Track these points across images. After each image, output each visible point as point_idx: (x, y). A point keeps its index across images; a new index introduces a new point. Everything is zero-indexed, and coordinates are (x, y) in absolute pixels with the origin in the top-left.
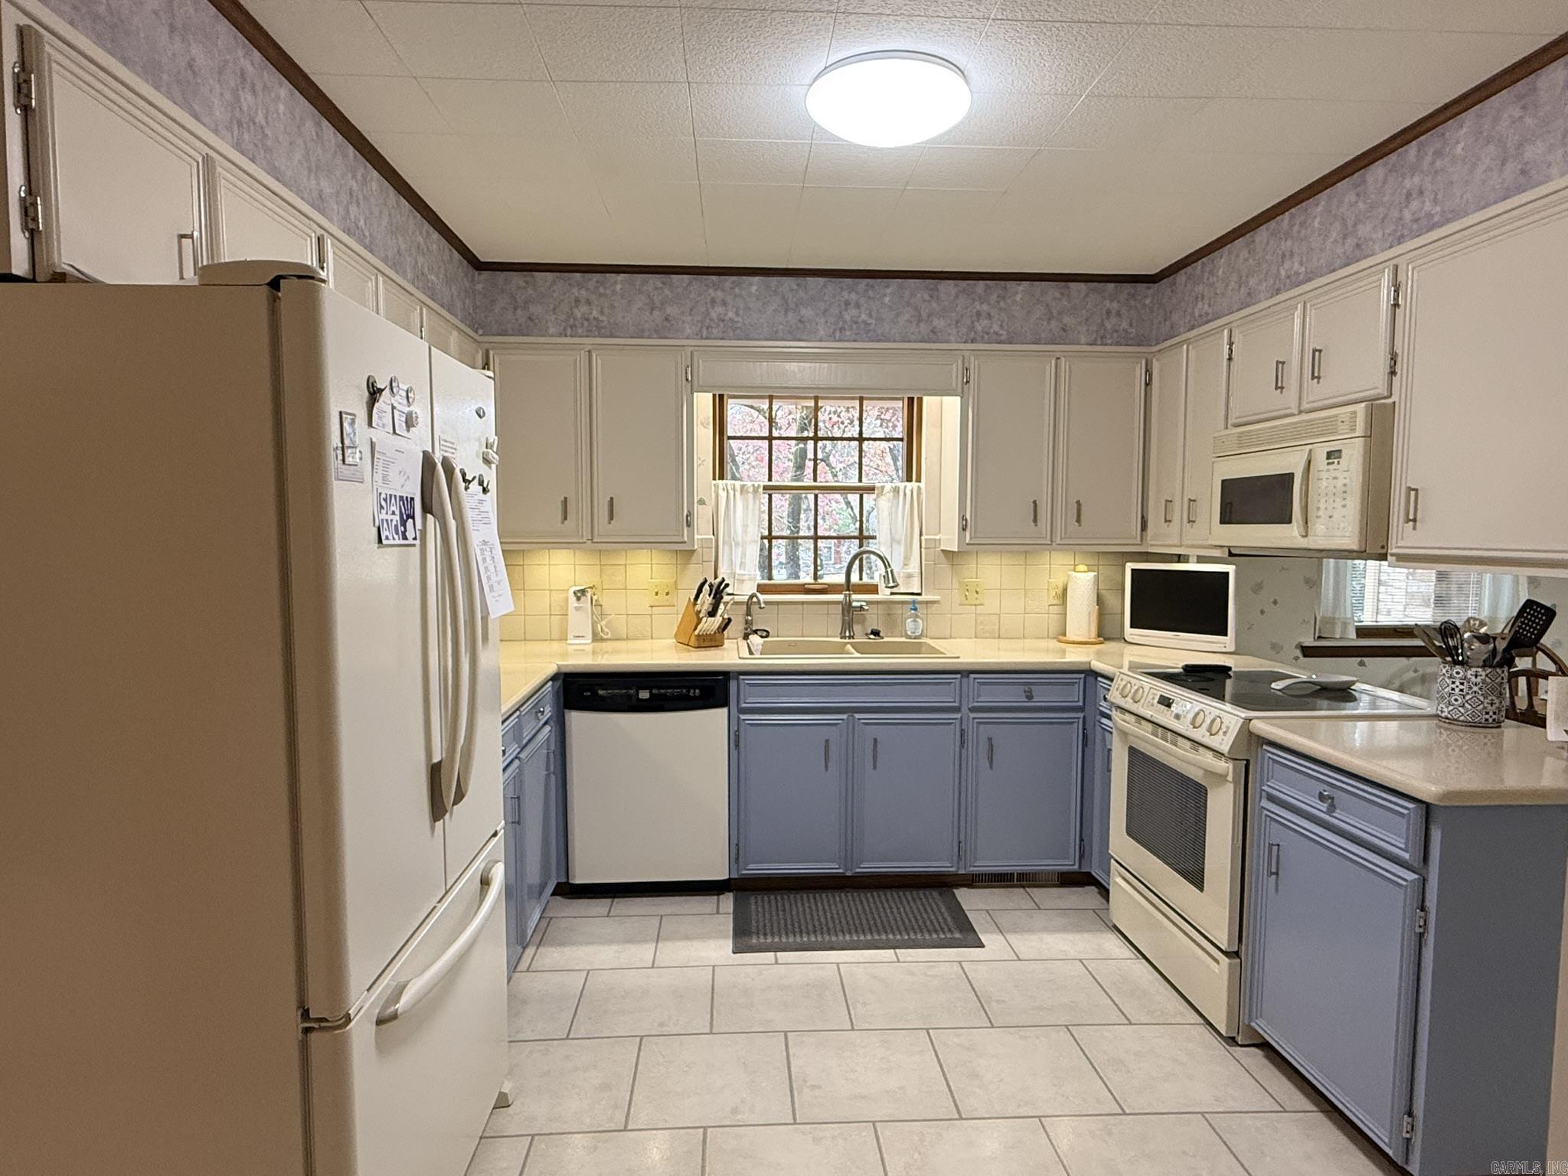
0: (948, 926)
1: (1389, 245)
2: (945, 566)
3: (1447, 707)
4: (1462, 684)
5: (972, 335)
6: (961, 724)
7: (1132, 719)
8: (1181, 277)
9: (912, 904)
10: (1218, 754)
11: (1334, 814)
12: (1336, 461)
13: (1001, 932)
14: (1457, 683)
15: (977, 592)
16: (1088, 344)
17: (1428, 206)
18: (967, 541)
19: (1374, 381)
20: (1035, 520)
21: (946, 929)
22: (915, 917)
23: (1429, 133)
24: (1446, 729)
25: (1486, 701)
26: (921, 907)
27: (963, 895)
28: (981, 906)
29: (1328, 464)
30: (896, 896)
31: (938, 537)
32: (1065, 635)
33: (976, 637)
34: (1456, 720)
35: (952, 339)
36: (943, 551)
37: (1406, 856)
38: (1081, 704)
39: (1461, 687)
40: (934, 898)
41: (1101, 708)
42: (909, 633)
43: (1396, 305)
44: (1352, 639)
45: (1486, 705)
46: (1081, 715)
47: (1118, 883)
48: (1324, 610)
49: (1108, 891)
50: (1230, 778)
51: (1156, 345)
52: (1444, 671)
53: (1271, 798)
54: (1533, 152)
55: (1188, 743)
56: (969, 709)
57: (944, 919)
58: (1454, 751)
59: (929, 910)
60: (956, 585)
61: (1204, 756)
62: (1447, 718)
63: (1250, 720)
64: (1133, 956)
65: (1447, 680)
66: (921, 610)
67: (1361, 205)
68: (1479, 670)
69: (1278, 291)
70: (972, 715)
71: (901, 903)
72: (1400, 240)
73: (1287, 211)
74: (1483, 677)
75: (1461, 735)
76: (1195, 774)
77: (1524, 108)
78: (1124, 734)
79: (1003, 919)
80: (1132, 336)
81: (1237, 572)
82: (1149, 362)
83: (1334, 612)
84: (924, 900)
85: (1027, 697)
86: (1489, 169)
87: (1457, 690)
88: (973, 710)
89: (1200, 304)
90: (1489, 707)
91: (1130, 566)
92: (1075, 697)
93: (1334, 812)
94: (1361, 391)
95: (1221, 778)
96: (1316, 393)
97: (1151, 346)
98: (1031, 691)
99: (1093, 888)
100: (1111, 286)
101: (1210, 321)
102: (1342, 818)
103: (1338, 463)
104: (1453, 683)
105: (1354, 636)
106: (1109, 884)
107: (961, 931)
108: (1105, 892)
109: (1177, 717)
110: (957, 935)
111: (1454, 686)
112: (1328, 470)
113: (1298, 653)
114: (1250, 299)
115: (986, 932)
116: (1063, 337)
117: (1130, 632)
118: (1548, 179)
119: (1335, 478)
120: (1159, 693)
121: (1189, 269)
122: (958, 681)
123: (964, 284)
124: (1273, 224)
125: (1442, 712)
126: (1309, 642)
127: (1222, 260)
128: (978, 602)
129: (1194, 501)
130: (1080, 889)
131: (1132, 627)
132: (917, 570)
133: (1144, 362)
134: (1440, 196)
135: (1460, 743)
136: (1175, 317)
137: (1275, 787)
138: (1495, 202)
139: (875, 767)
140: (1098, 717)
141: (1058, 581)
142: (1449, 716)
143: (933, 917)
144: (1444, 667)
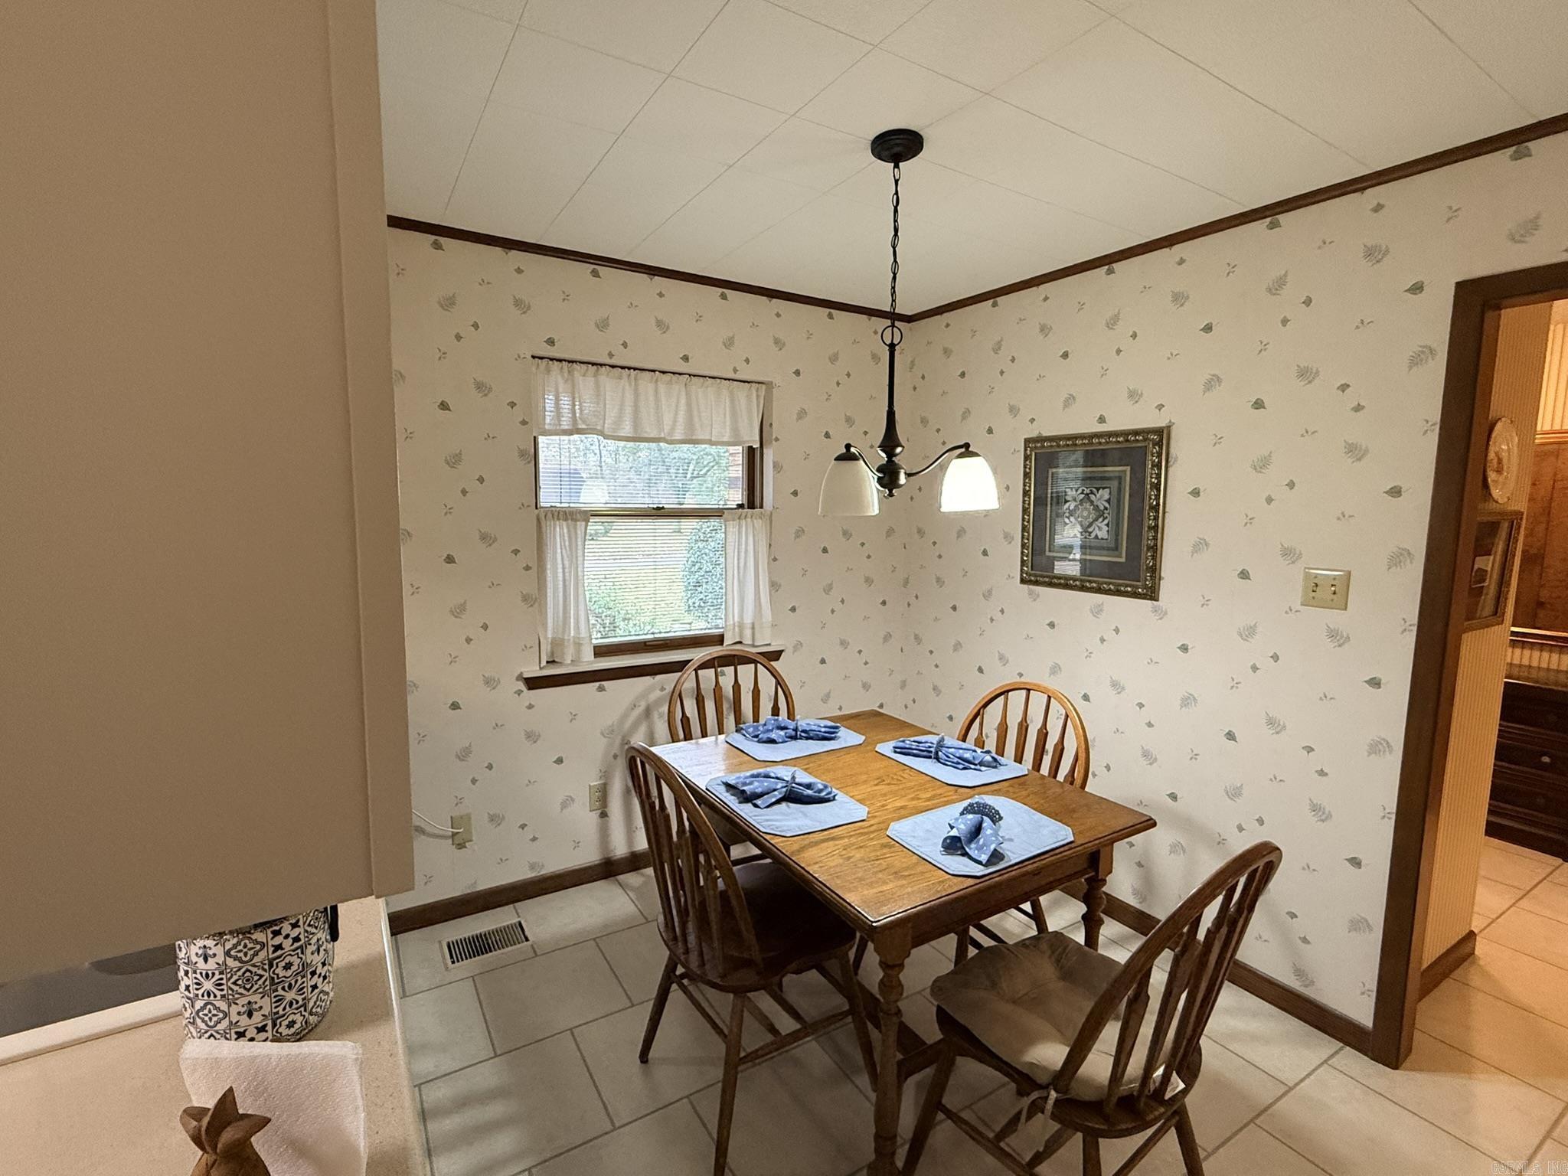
25: (234, 1009)
44: (589, 662)
45: (234, 1018)
48: (550, 632)
74: (220, 959)
83: (564, 632)
90: (244, 1021)
105: (590, 657)
113: (522, 686)
126: (533, 671)
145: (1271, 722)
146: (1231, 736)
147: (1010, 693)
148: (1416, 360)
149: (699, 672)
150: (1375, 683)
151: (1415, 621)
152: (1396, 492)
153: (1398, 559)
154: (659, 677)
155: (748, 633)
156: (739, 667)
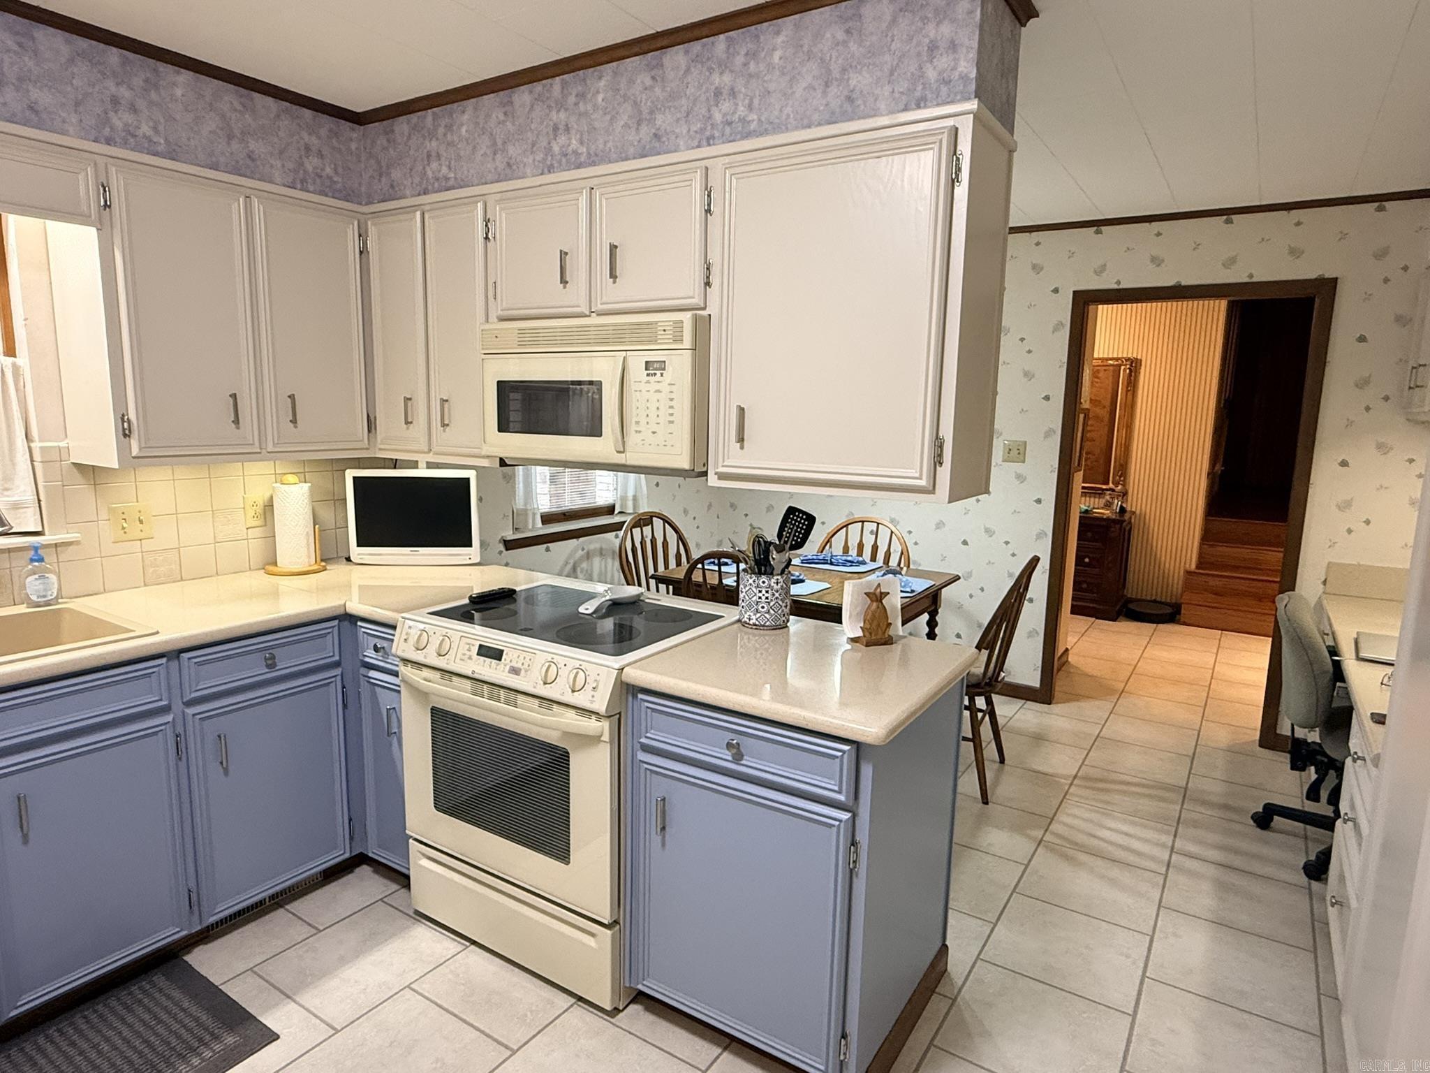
0: (206, 1029)
1: (696, 144)
2: (83, 489)
3: (755, 615)
4: (767, 592)
5: (107, 131)
6: (174, 727)
7: (437, 675)
8: (402, 125)
9: (130, 1019)
10: (587, 712)
11: (743, 762)
12: (658, 373)
13: (289, 997)
14: (764, 592)
15: (141, 522)
16: (285, 185)
17: (742, 110)
18: (135, 452)
19: (689, 290)
20: (236, 421)
21: (208, 1038)
22: (145, 1041)
23: (740, 31)
24: (754, 635)
26: (146, 1017)
27: (202, 960)
28: (242, 967)
29: (648, 375)
30: (93, 1017)
31: (62, 444)
32: (275, 564)
33: (145, 585)
34: (763, 626)
35: (71, 130)
36: (73, 463)
37: (842, 798)
38: (337, 658)
39: (767, 595)
40: (160, 990)
41: (367, 659)
42: (34, 598)
43: (708, 211)
44: (541, 529)
46: (338, 671)
47: (421, 865)
48: (519, 503)
49: (407, 877)
50: (606, 737)
51: (366, 204)
52: (751, 581)
53: (647, 749)
54: (860, 80)
55: (536, 701)
56: (183, 703)
57: (196, 1019)
58: (762, 654)
59: (164, 1017)
60: (104, 514)
61: (561, 715)
62: (755, 625)
63: (623, 669)
64: (460, 948)
65: (754, 590)
66: (50, 558)
67: (658, 91)
68: (779, 577)
69: (550, 169)
70: (190, 711)
71: (111, 1027)
72: (710, 141)
73: (558, 75)
75: (767, 638)
76: (552, 737)
77: (848, 32)
78: (420, 694)
79: (280, 972)
80: (339, 186)
81: (478, 477)
82: (363, 226)
83: (526, 504)
84: (146, 1001)
85: (268, 666)
86: (811, 87)
87: (763, 598)
88: (190, 703)
89: (434, 165)
91: (350, 474)
92: (329, 650)
93: (741, 759)
94: (678, 299)
95: (592, 740)
96: (610, 294)
97: (361, 204)
98: (273, 657)
99: (365, 867)
100: (307, 113)
101: (453, 188)
102: (750, 765)
103: (662, 375)
104: (760, 592)
105: (539, 524)
106: (409, 869)
107: (231, 1029)
108: (404, 880)
109: (515, 671)
110: (230, 1040)
111: (760, 595)
112: (648, 382)
113: (502, 547)
114: (510, 171)
115: (268, 1008)
116: (247, 167)
117: (357, 552)
118: (875, 114)
119: (658, 391)
120: (478, 643)
121: (414, 118)
122: (162, 671)
123: (83, 43)
124: (538, 87)
125: (750, 619)
126: (510, 536)
127: (465, 114)
128: (142, 535)
129: (447, 401)
130: (350, 876)
131: (359, 545)
132: (30, 496)
133: (356, 223)
134: (756, 102)
135: (767, 646)
136: (396, 174)
137: (655, 737)
138: (820, 124)
139: (25, 839)
140: (363, 671)
141: (258, 495)
142: (757, 623)
143: (175, 1026)
144: (751, 578)
145: (987, 530)
146: (965, 543)
147: (850, 526)
148: (1055, 330)
149: (633, 530)
150: (1039, 501)
151: (1057, 466)
152: (1047, 398)
153: (1049, 434)
154: (581, 539)
155: (630, 504)
156: (644, 528)
